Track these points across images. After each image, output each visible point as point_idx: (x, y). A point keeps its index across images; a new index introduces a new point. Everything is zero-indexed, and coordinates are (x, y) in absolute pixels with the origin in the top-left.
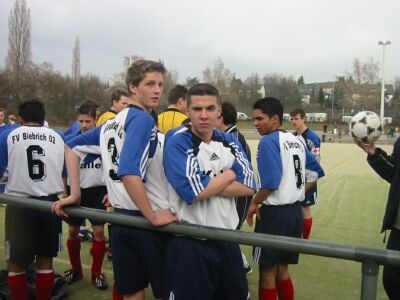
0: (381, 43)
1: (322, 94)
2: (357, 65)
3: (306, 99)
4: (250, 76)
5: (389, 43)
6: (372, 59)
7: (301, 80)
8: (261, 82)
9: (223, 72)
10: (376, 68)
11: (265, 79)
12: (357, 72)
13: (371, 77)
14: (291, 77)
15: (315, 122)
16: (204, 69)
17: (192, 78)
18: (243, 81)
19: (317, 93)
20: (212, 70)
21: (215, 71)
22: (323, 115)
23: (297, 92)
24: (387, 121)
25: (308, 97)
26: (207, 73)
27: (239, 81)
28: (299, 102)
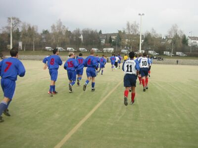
0: (140, 14)
1: (111, 39)
2: (128, 25)
3: (103, 41)
4: (76, 29)
5: (143, 14)
6: (135, 22)
7: (100, 32)
8: (81, 33)
9: (62, 27)
10: (137, 26)
11: (83, 31)
12: (128, 28)
13: (135, 30)
14: (96, 30)
15: (108, 53)
16: (52, 25)
17: (45, 30)
18: (72, 32)
19: (108, 39)
20: (56, 26)
21: (57, 26)
22: (112, 49)
23: (99, 38)
24: (142, 52)
25: (104, 40)
26: (53, 27)
27: (70, 32)
28: (100, 43)
